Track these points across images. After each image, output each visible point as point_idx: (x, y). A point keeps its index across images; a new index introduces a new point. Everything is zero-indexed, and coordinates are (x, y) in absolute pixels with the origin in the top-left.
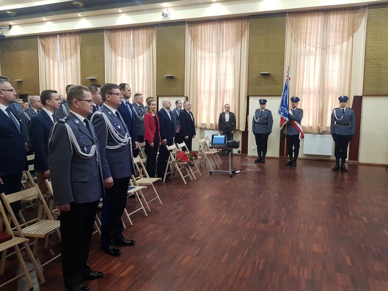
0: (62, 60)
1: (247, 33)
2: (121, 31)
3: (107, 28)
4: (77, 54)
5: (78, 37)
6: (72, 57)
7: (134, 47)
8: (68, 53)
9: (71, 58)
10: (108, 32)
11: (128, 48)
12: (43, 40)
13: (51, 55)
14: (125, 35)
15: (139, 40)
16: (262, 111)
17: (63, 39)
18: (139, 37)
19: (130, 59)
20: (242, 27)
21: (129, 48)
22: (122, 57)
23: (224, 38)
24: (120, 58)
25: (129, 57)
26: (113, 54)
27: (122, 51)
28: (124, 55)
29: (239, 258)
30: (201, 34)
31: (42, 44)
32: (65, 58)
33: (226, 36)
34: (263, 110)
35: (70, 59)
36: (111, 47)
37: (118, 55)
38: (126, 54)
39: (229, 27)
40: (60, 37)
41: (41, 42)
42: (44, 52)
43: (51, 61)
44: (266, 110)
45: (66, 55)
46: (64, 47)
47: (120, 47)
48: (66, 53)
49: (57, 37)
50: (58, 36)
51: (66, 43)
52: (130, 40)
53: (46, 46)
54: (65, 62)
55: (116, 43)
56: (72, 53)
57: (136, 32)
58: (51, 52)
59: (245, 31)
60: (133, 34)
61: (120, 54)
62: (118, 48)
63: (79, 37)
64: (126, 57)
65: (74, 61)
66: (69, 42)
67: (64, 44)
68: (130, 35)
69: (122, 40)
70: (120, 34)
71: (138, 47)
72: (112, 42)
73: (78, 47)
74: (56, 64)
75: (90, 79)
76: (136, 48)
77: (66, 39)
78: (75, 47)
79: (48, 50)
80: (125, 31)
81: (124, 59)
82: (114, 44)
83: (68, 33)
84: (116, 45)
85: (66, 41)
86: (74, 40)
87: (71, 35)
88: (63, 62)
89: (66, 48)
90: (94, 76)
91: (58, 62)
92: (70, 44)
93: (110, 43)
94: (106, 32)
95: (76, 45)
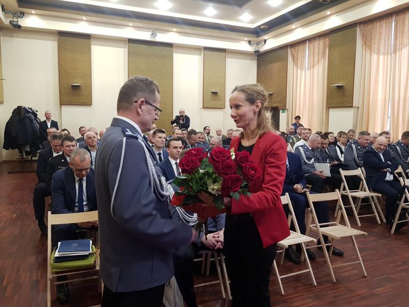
0: (309, 68)
2: (376, 22)
3: (361, 21)
4: (325, 59)
5: (327, 40)
6: (320, 63)
7: (396, 38)
8: (316, 59)
9: (318, 63)
10: (362, 25)
11: (387, 41)
12: (293, 49)
13: (299, 64)
14: (384, 26)
15: (403, 28)
17: (312, 44)
18: (404, 23)
19: (389, 56)
21: (389, 40)
22: (378, 53)
24: (375, 56)
25: (388, 53)
26: (368, 54)
27: (379, 47)
28: (381, 53)
31: (292, 53)
32: (312, 66)
35: (317, 66)
36: (366, 45)
37: (373, 52)
38: (384, 50)
40: (309, 43)
42: (294, 61)
43: (299, 70)
46: (312, 53)
47: (377, 42)
48: (314, 59)
49: (306, 44)
50: (307, 42)
51: (314, 49)
52: (392, 29)
53: (296, 55)
54: (312, 69)
56: (320, 58)
57: (401, 17)
58: (299, 60)
60: (397, 22)
61: (376, 50)
62: (374, 44)
63: (328, 38)
64: (384, 54)
65: (321, 68)
66: (317, 46)
67: (312, 50)
68: (392, 23)
69: (379, 32)
70: (378, 26)
71: (402, 38)
72: (366, 38)
73: (326, 50)
74: (303, 73)
75: (337, 86)
76: (398, 38)
77: (314, 44)
78: (324, 52)
79: (297, 58)
80: (385, 18)
81: (381, 57)
82: (369, 39)
83: (317, 37)
84: (371, 39)
85: (314, 46)
86: (323, 43)
87: (320, 39)
88: (310, 70)
89: (314, 54)
90: (341, 82)
91: (305, 71)
92: (319, 49)
93: (364, 38)
94: (359, 26)
95: (324, 49)
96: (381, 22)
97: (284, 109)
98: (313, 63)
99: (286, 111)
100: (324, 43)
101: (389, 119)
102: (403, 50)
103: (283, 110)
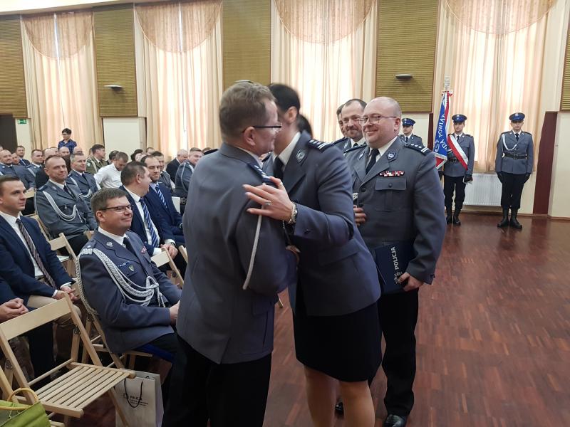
0: (63, 57)
1: (374, 9)
2: (158, 7)
3: (137, 2)
4: (88, 46)
5: (89, 19)
6: (80, 52)
7: (185, 33)
8: (73, 44)
9: (78, 52)
10: (139, 8)
11: (174, 35)
12: (29, 23)
13: (44, 48)
14: (169, 14)
15: (192, 23)
16: (407, 138)
17: (63, 21)
19: (179, 54)
20: (366, 0)
21: (176, 34)
22: (165, 49)
23: (336, 18)
24: (160, 53)
25: (176, 51)
26: (151, 49)
27: (164, 40)
28: (169, 47)
30: (298, 12)
31: (28, 30)
32: (67, 54)
33: (339, 15)
34: (409, 137)
35: (76, 55)
36: (147, 34)
37: (159, 47)
38: (172, 46)
40: (58, 17)
41: (26, 26)
42: (33, 43)
43: (45, 59)
44: (413, 136)
45: (69, 49)
46: (65, 35)
47: (162, 33)
48: (69, 45)
49: (53, 18)
50: (55, 16)
51: (68, 28)
52: (179, 22)
53: (36, 33)
54: (67, 59)
55: (154, 27)
56: (80, 46)
57: (188, 8)
58: (44, 42)
59: (370, 6)
60: (183, 12)
62: (158, 35)
63: (90, 16)
64: (171, 51)
65: (83, 58)
66: (73, 26)
67: (65, 29)
68: (178, 13)
69: (164, 21)
70: (161, 13)
71: (192, 34)
72: (147, 26)
73: (89, 34)
74: (53, 63)
75: (113, 88)
76: (187, 36)
77: (67, 22)
78: (85, 35)
79: (39, 39)
80: (169, 6)
81: (169, 54)
82: (152, 29)
83: (72, 11)
84: (154, 30)
85: (68, 24)
86: (82, 23)
87: (77, 14)
88: (65, 59)
89: (68, 36)
90: (118, 83)
91: (56, 60)
92: (76, 30)
93: (144, 26)
94: (136, 9)
95: (85, 31)
96: (165, 9)
97: (24, 118)
99: (27, 121)
100: (84, 21)
101: (185, 132)
102: (194, 49)
103: (21, 119)
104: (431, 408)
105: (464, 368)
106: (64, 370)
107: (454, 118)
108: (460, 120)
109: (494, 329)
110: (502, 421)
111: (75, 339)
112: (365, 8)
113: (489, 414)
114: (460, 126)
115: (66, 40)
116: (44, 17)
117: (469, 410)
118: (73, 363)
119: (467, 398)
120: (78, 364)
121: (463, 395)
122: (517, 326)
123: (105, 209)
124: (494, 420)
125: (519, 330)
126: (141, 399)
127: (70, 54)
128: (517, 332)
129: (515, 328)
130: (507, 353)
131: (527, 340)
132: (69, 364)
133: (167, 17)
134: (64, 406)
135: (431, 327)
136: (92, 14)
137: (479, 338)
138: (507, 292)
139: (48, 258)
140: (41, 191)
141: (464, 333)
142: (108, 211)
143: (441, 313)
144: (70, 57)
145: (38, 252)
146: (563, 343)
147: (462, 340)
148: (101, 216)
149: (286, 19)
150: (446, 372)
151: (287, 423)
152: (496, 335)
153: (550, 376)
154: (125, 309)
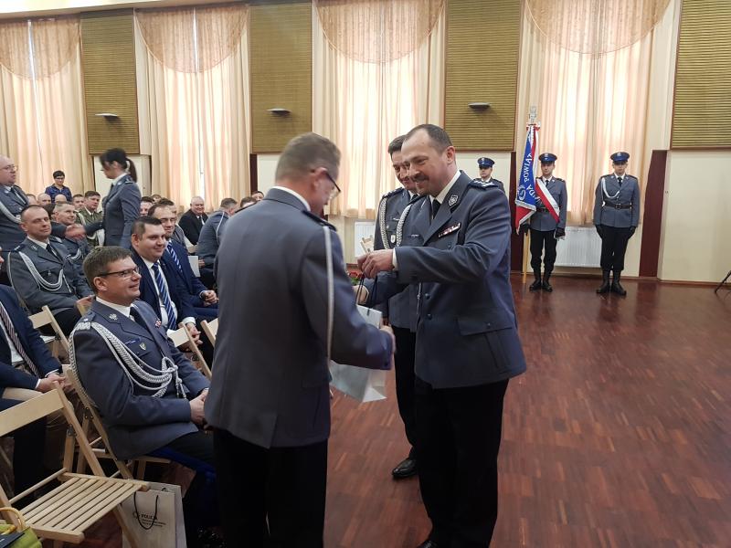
0: (40, 77)
1: (441, 21)
2: (165, 14)
3: (139, 6)
4: (73, 63)
5: (75, 27)
6: (63, 70)
7: (201, 47)
8: (54, 60)
9: (60, 70)
10: (141, 14)
11: (187, 50)
13: (15, 65)
14: (180, 24)
15: (211, 35)
17: (40, 31)
18: (210, 26)
19: (193, 74)
20: (430, 9)
22: (175, 68)
23: (394, 33)
24: (169, 73)
25: (190, 71)
26: (157, 66)
27: (174, 57)
28: (180, 68)
29: (555, 528)
30: (346, 23)
32: (46, 73)
33: (397, 28)
35: (57, 74)
36: (151, 49)
37: (167, 66)
38: (184, 64)
39: (403, 9)
40: (33, 24)
43: (15, 78)
44: (492, 180)
46: (43, 48)
47: (171, 48)
48: (48, 62)
49: (26, 25)
50: (30, 23)
51: (47, 39)
52: (193, 33)
54: (46, 79)
55: (160, 40)
56: (62, 62)
57: (205, 16)
58: (14, 57)
59: (437, 18)
60: (199, 21)
61: (170, 61)
62: (166, 50)
63: (76, 25)
64: (184, 70)
65: (66, 78)
66: (54, 36)
67: (43, 41)
68: (192, 19)
69: (173, 32)
70: (170, 21)
71: (210, 49)
72: (151, 38)
73: (75, 47)
74: (27, 85)
75: (106, 117)
76: (204, 50)
77: (46, 30)
78: (70, 48)
79: (8, 53)
80: (180, 13)
81: (180, 75)
82: (158, 41)
83: (51, 17)
84: (160, 43)
85: (47, 35)
86: (66, 32)
87: (59, 22)
88: (42, 80)
89: (47, 50)
90: (114, 111)
91: (31, 81)
92: (58, 42)
93: (148, 38)
94: (137, 15)
95: (70, 44)
96: (175, 16)
98: (49, 68)
100: (69, 31)
101: (202, 175)
102: (213, 69)
104: (522, 520)
105: (561, 469)
106: (55, 483)
107: (542, 158)
108: (548, 160)
109: (596, 420)
110: (609, 532)
111: (69, 442)
112: (430, 19)
113: (593, 525)
114: (549, 168)
115: (44, 55)
116: (15, 24)
117: (568, 522)
118: (66, 474)
119: (566, 505)
120: (73, 474)
121: (561, 502)
122: (623, 415)
123: (105, 275)
124: (600, 532)
125: (626, 421)
126: (155, 518)
127: (49, 73)
128: (624, 423)
129: (621, 418)
130: (613, 449)
131: (637, 432)
132: (61, 475)
133: (177, 26)
134: (58, 529)
135: (518, 420)
136: (79, 22)
137: (578, 431)
138: (610, 373)
139: (29, 338)
140: (17, 252)
141: (560, 425)
142: (110, 277)
143: (530, 401)
144: (49, 77)
145: (16, 331)
146: (679, 435)
147: (557, 433)
148: (101, 283)
149: (331, 32)
150: (539, 474)
151: (343, 544)
152: (598, 426)
153: (664, 476)
154: (133, 402)
